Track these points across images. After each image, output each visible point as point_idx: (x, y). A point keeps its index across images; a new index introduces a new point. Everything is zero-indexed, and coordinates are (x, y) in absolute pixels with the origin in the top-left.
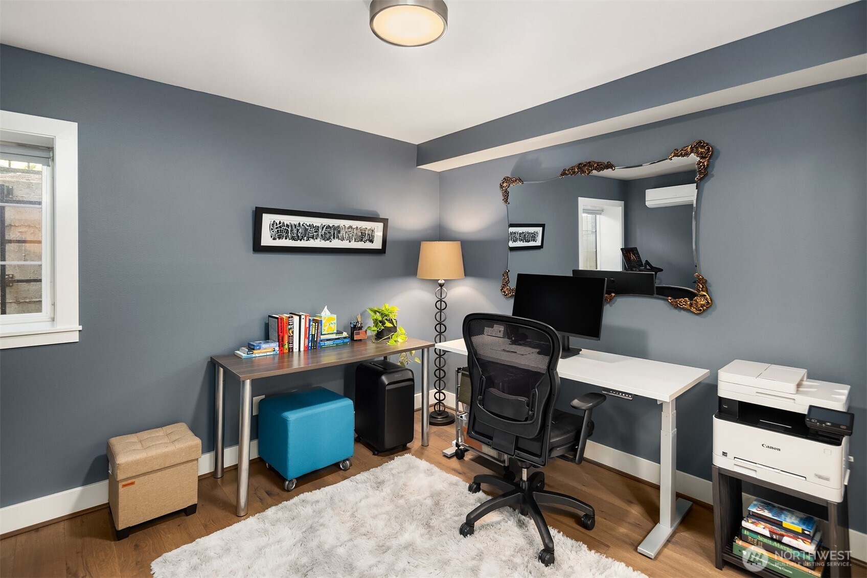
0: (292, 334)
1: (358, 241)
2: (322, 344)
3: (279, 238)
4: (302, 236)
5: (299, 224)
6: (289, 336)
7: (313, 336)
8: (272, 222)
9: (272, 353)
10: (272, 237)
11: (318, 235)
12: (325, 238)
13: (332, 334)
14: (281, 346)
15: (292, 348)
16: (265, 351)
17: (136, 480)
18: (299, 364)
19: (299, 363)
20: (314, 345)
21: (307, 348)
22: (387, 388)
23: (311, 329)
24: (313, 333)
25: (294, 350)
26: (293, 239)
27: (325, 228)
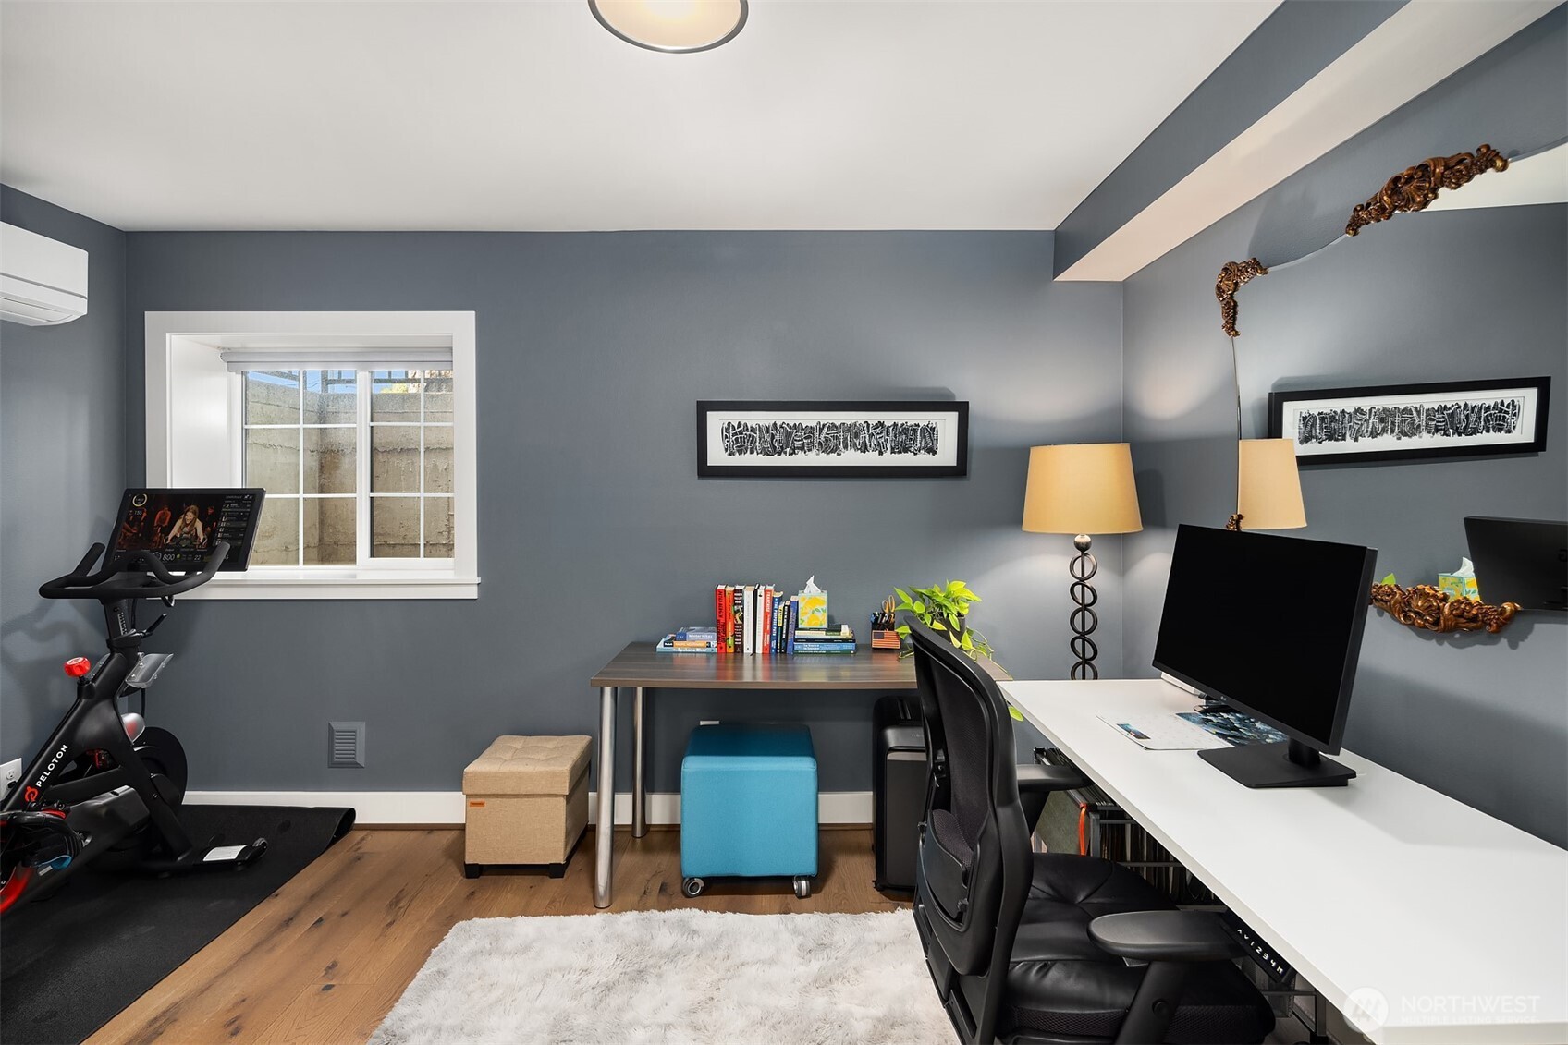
0: (740, 622)
1: (900, 452)
2: (798, 646)
3: (740, 452)
4: (782, 447)
5: (775, 424)
6: (735, 625)
7: (779, 629)
8: (726, 425)
9: (704, 650)
10: (726, 450)
11: (812, 443)
12: (826, 448)
13: (819, 629)
14: (721, 639)
15: (742, 646)
16: (692, 644)
17: (488, 802)
18: (754, 677)
19: (754, 673)
20: (782, 646)
21: (767, 649)
22: (891, 757)
23: (775, 615)
24: (780, 625)
25: (745, 651)
26: (766, 452)
27: (826, 429)
